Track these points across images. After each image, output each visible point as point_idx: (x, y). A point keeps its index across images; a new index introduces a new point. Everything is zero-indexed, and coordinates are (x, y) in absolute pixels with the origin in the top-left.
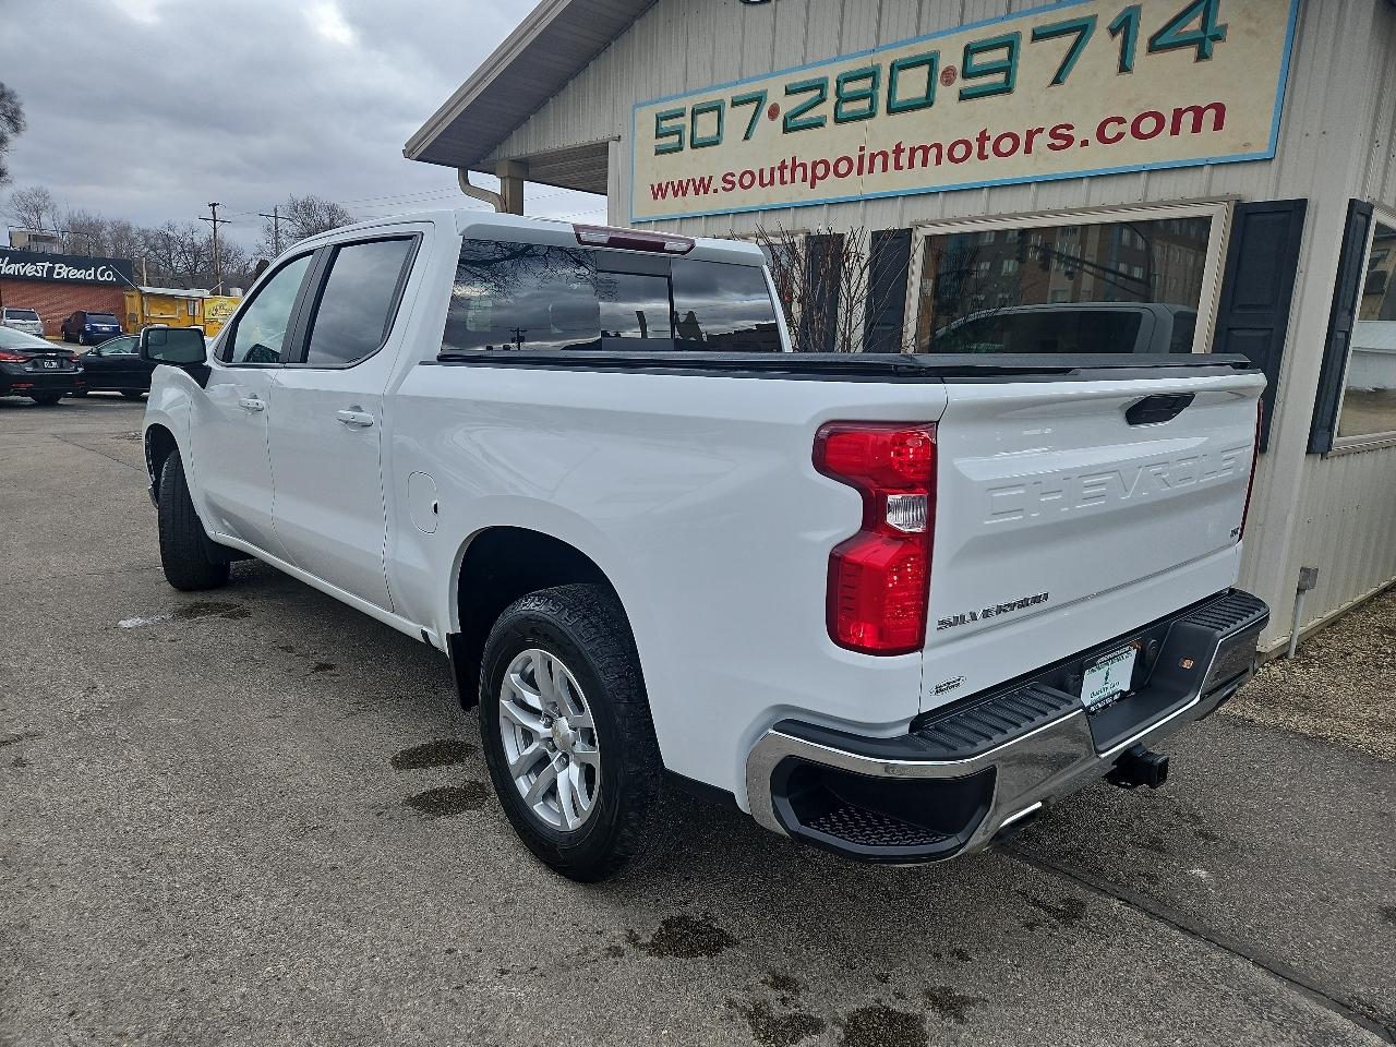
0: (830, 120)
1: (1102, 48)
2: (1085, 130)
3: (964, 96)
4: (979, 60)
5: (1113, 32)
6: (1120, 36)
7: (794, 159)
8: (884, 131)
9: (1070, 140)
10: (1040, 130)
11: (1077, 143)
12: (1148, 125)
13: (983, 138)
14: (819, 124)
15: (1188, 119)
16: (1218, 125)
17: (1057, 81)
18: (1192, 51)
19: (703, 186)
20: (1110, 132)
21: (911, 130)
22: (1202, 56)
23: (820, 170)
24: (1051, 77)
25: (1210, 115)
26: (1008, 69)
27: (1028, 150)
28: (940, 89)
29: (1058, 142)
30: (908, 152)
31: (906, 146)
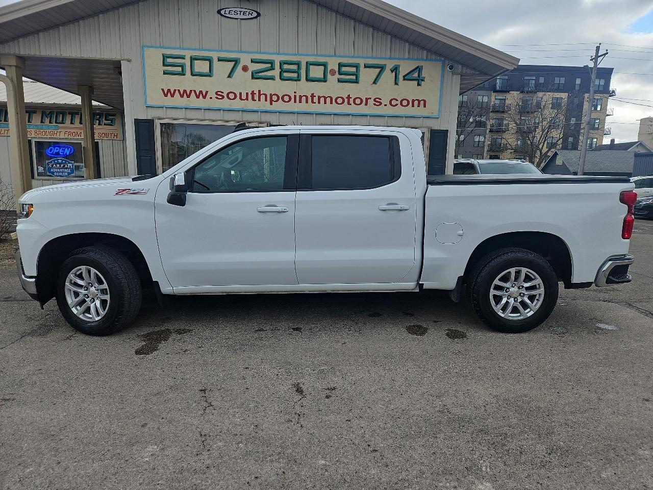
0: (278, 78)
1: (388, 76)
2: (385, 101)
3: (339, 81)
4: (344, 69)
5: (392, 71)
6: (394, 73)
7: (259, 91)
8: (304, 88)
9: (381, 104)
10: (370, 98)
11: (383, 105)
12: (405, 103)
13: (349, 97)
14: (272, 78)
15: (416, 103)
16: (425, 106)
17: (375, 82)
18: (416, 83)
19: (202, 95)
20: (394, 102)
21: (318, 89)
22: (419, 85)
23: (275, 98)
24: (373, 81)
25: (422, 103)
26: (356, 75)
27: (366, 104)
28: (329, 76)
29: (377, 104)
30: (317, 97)
31: (316, 95)
